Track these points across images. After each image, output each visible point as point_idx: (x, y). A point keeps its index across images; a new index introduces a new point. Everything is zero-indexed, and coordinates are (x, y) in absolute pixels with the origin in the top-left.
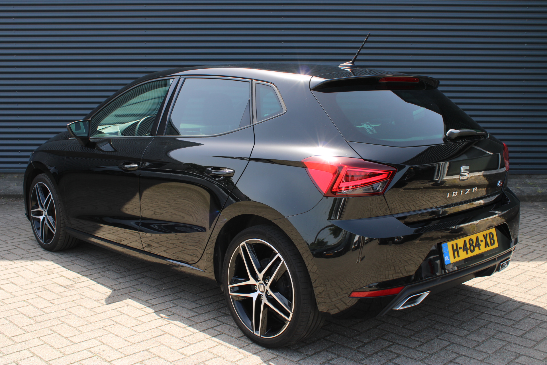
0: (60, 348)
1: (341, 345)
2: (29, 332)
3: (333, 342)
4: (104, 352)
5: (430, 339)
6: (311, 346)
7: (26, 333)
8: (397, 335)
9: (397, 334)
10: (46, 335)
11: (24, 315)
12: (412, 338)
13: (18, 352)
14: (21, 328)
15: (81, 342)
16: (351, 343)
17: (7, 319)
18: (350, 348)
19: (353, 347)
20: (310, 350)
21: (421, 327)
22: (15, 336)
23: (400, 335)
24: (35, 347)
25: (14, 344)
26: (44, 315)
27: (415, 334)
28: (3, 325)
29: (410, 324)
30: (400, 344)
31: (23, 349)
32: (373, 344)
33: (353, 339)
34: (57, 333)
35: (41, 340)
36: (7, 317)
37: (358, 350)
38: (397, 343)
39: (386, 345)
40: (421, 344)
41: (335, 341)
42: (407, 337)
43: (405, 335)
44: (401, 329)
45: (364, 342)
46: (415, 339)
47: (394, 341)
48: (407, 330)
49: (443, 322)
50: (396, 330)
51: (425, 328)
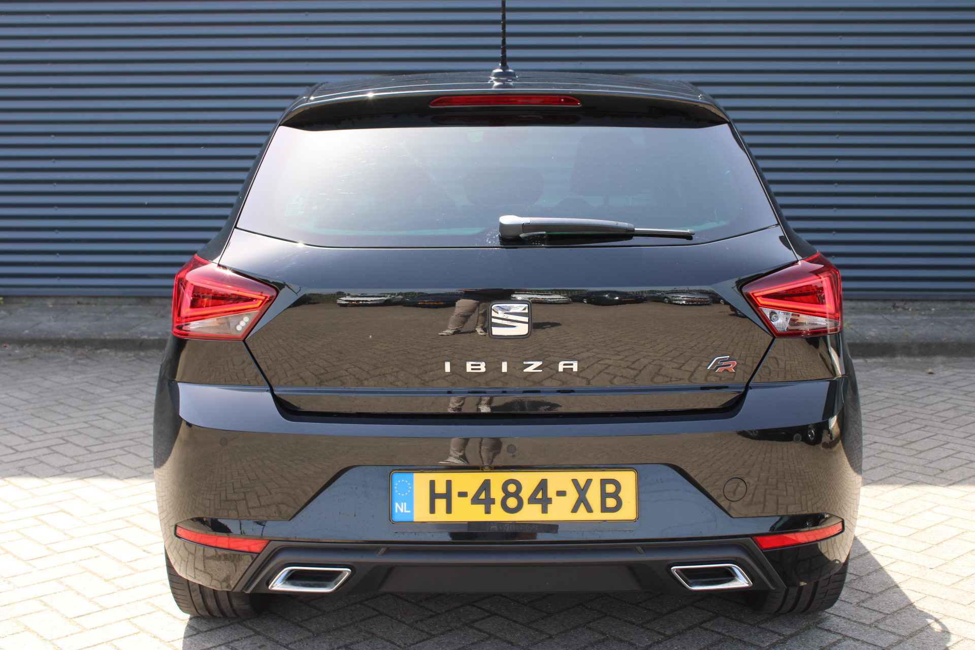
0: (173, 641)
1: (737, 639)
2: (107, 609)
3: (719, 633)
5: (919, 630)
6: (676, 641)
7: (101, 610)
8: (849, 621)
9: (849, 619)
10: (141, 615)
11: (94, 574)
12: (881, 627)
13: (89, 647)
14: (90, 600)
15: (213, 629)
16: (757, 636)
17: (61, 583)
18: (756, 645)
19: (762, 645)
21: (895, 605)
22: (82, 616)
23: (855, 621)
24: (122, 637)
25: (81, 632)
26: (132, 574)
27: (884, 619)
28: (55, 593)
29: (871, 598)
30: (858, 640)
31: (100, 642)
32: (801, 638)
33: (759, 627)
34: (163, 611)
35: (133, 624)
36: (61, 578)
38: (850, 637)
39: (830, 641)
40: (901, 640)
41: (723, 632)
42: (870, 626)
43: (864, 621)
44: (854, 609)
45: (783, 635)
46: (886, 629)
47: (844, 633)
48: (866, 612)
49: (939, 596)
50: (844, 611)
51: (903, 608)
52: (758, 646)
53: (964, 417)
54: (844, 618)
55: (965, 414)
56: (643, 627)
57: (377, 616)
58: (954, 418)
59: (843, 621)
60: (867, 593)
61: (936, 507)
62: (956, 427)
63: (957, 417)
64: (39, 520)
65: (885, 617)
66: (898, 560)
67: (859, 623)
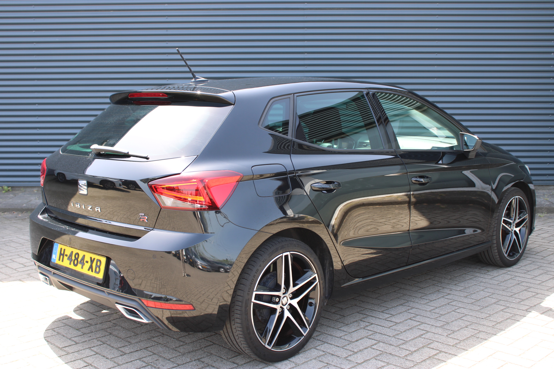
1: (388, 353)
3: (380, 351)
4: (156, 362)
8: (443, 344)
9: (442, 343)
10: (96, 346)
12: (458, 347)
14: (70, 339)
15: (132, 352)
16: (399, 352)
17: (55, 331)
19: (401, 356)
20: (359, 358)
21: (465, 336)
23: (445, 344)
24: (88, 357)
27: (460, 343)
29: (453, 333)
30: (447, 353)
32: (420, 352)
33: (399, 348)
35: (92, 350)
36: (54, 328)
37: (406, 358)
38: (443, 352)
39: (434, 353)
42: (453, 346)
43: (450, 344)
44: (445, 338)
45: (411, 351)
46: (461, 347)
47: (440, 350)
48: (451, 339)
49: (486, 331)
50: (440, 339)
51: (469, 337)
52: (399, 356)
54: (440, 342)
56: (343, 348)
57: (212, 345)
59: (440, 344)
60: (452, 330)
61: (485, 289)
65: (460, 342)
66: (466, 314)
67: (447, 345)
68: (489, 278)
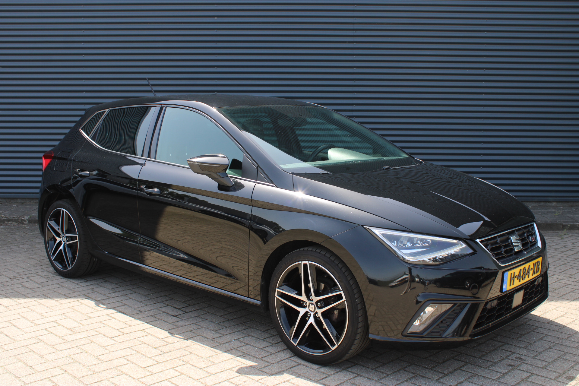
0: (199, 379)
1: (480, 375)
2: (160, 363)
3: (471, 373)
4: (245, 383)
5: (567, 370)
6: (451, 377)
7: (158, 364)
8: (532, 366)
9: (531, 365)
10: (179, 366)
11: (148, 345)
12: (548, 369)
13: (158, 382)
14: (150, 358)
16: (489, 374)
17: (133, 349)
18: (490, 379)
19: (493, 378)
20: (451, 380)
21: (551, 357)
22: (149, 366)
23: (535, 366)
24: (173, 377)
25: (151, 375)
26: (167, 345)
27: (548, 365)
28: (131, 355)
29: (539, 354)
30: (539, 375)
31: (163, 380)
32: (511, 374)
33: (489, 369)
34: (189, 364)
35: (176, 370)
36: (132, 347)
37: (499, 381)
38: (535, 374)
39: (526, 376)
40: (560, 375)
41: (472, 372)
42: (543, 368)
43: (539, 366)
44: (532, 360)
45: (502, 373)
46: (551, 370)
47: (531, 372)
48: (539, 361)
49: (572, 353)
50: (528, 361)
51: (556, 359)
52: (491, 379)
53: (558, 262)
54: (529, 364)
55: (558, 260)
56: (432, 370)
57: (298, 365)
58: (553, 262)
59: (529, 366)
60: (536, 351)
61: (557, 307)
62: (555, 266)
63: (554, 262)
64: (110, 316)
65: (549, 364)
66: (546, 335)
67: (537, 367)
68: (557, 296)
